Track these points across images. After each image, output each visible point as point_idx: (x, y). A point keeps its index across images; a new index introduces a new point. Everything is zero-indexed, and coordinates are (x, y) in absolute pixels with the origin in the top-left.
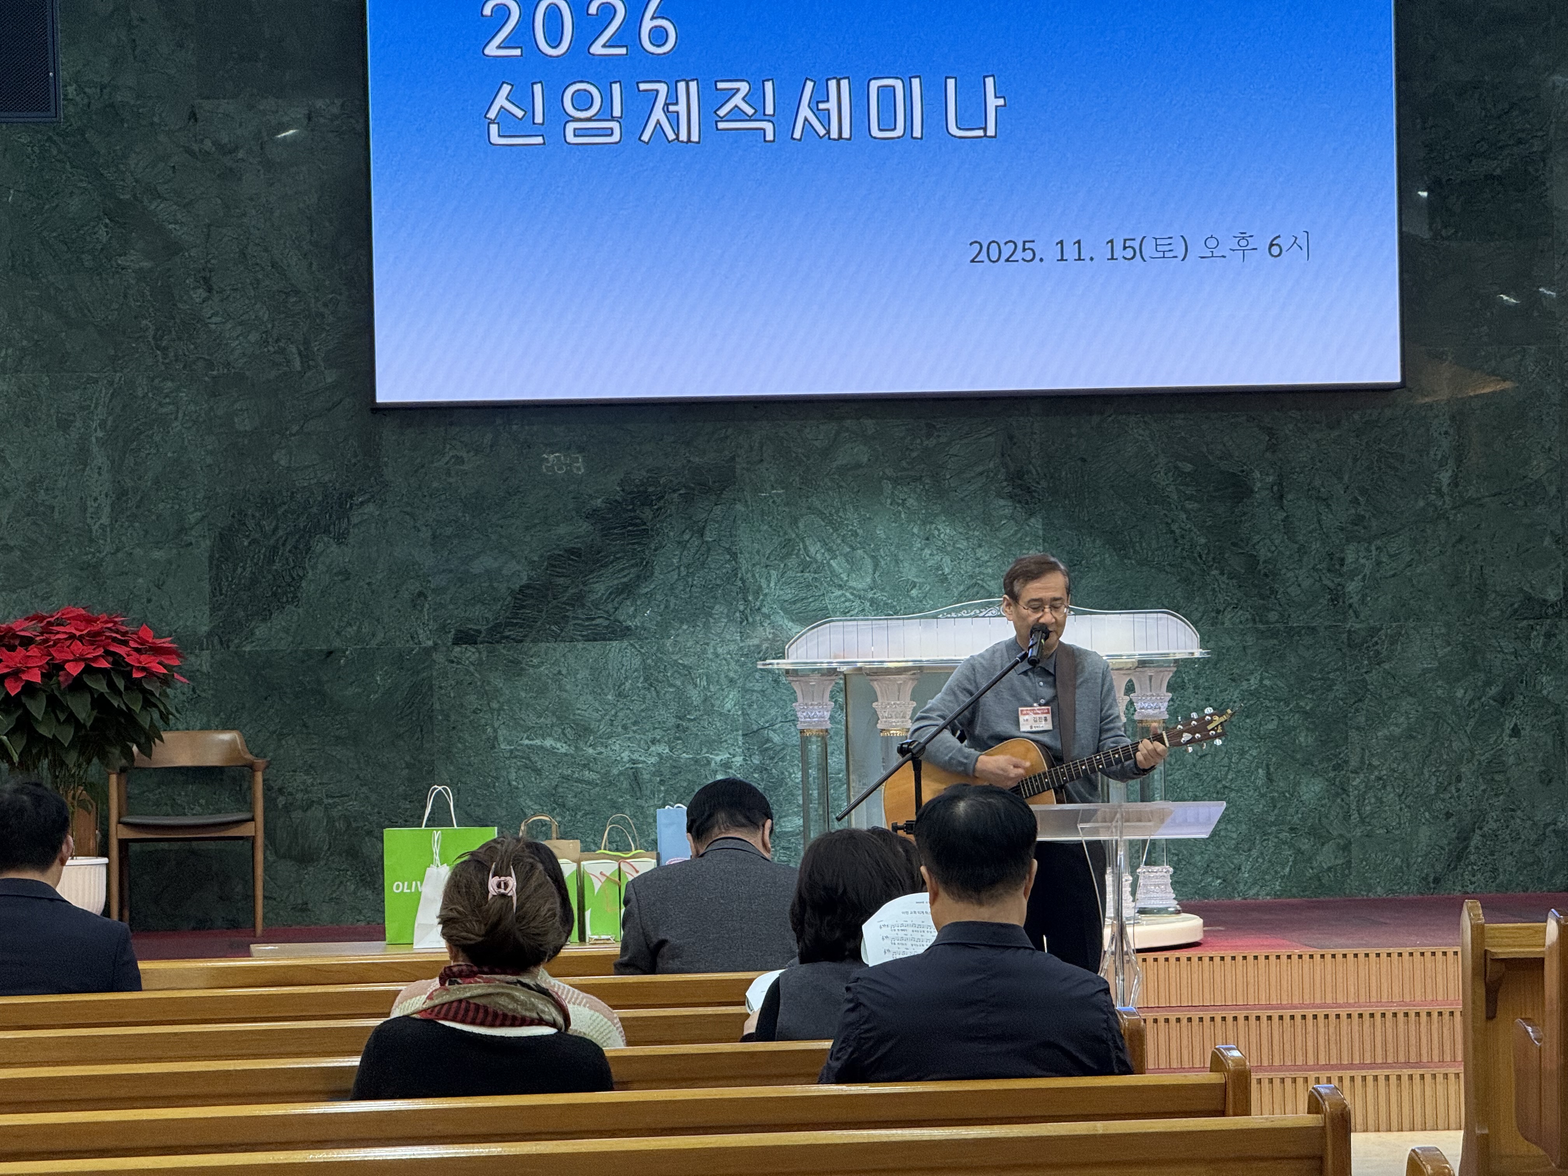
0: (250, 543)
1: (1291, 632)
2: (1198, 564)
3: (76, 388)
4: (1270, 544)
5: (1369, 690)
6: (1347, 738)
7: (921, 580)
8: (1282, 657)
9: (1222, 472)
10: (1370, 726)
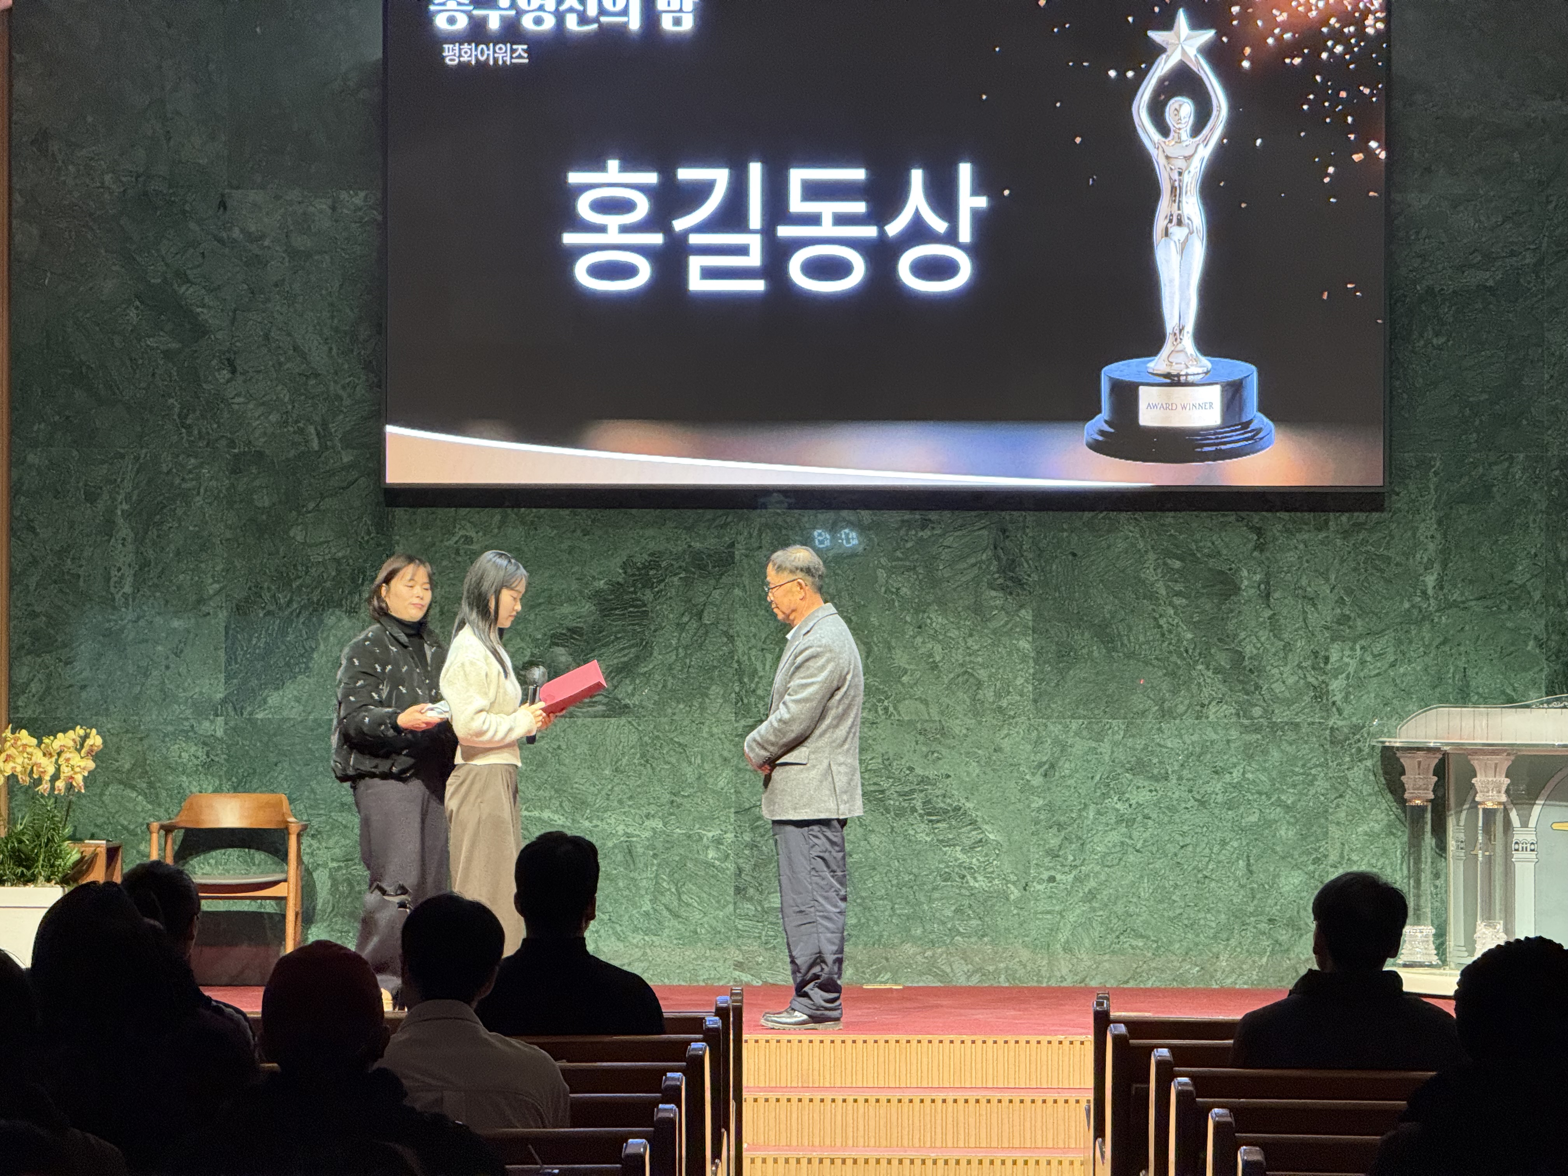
0: (265, 615)
1: (1273, 726)
2: (1184, 659)
3: (103, 462)
4: (1255, 641)
5: (1349, 786)
6: (1326, 833)
7: (912, 667)
8: (1265, 752)
9: (1210, 569)
10: (1351, 821)
